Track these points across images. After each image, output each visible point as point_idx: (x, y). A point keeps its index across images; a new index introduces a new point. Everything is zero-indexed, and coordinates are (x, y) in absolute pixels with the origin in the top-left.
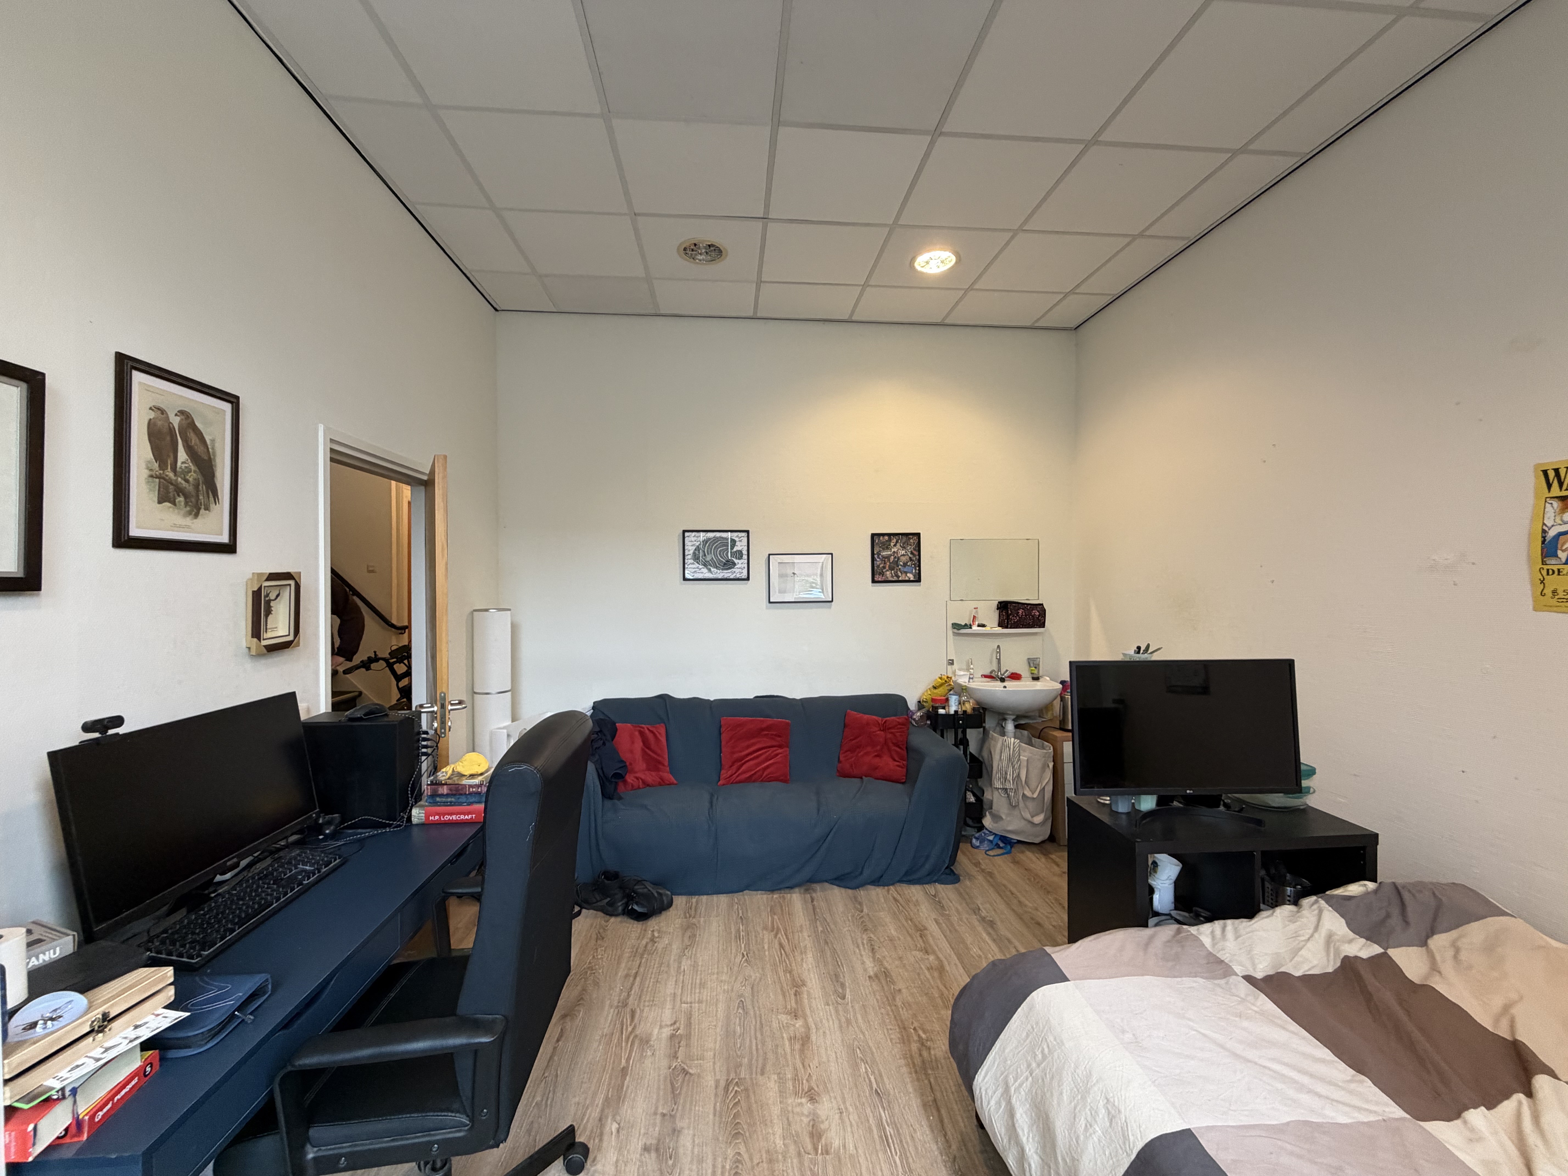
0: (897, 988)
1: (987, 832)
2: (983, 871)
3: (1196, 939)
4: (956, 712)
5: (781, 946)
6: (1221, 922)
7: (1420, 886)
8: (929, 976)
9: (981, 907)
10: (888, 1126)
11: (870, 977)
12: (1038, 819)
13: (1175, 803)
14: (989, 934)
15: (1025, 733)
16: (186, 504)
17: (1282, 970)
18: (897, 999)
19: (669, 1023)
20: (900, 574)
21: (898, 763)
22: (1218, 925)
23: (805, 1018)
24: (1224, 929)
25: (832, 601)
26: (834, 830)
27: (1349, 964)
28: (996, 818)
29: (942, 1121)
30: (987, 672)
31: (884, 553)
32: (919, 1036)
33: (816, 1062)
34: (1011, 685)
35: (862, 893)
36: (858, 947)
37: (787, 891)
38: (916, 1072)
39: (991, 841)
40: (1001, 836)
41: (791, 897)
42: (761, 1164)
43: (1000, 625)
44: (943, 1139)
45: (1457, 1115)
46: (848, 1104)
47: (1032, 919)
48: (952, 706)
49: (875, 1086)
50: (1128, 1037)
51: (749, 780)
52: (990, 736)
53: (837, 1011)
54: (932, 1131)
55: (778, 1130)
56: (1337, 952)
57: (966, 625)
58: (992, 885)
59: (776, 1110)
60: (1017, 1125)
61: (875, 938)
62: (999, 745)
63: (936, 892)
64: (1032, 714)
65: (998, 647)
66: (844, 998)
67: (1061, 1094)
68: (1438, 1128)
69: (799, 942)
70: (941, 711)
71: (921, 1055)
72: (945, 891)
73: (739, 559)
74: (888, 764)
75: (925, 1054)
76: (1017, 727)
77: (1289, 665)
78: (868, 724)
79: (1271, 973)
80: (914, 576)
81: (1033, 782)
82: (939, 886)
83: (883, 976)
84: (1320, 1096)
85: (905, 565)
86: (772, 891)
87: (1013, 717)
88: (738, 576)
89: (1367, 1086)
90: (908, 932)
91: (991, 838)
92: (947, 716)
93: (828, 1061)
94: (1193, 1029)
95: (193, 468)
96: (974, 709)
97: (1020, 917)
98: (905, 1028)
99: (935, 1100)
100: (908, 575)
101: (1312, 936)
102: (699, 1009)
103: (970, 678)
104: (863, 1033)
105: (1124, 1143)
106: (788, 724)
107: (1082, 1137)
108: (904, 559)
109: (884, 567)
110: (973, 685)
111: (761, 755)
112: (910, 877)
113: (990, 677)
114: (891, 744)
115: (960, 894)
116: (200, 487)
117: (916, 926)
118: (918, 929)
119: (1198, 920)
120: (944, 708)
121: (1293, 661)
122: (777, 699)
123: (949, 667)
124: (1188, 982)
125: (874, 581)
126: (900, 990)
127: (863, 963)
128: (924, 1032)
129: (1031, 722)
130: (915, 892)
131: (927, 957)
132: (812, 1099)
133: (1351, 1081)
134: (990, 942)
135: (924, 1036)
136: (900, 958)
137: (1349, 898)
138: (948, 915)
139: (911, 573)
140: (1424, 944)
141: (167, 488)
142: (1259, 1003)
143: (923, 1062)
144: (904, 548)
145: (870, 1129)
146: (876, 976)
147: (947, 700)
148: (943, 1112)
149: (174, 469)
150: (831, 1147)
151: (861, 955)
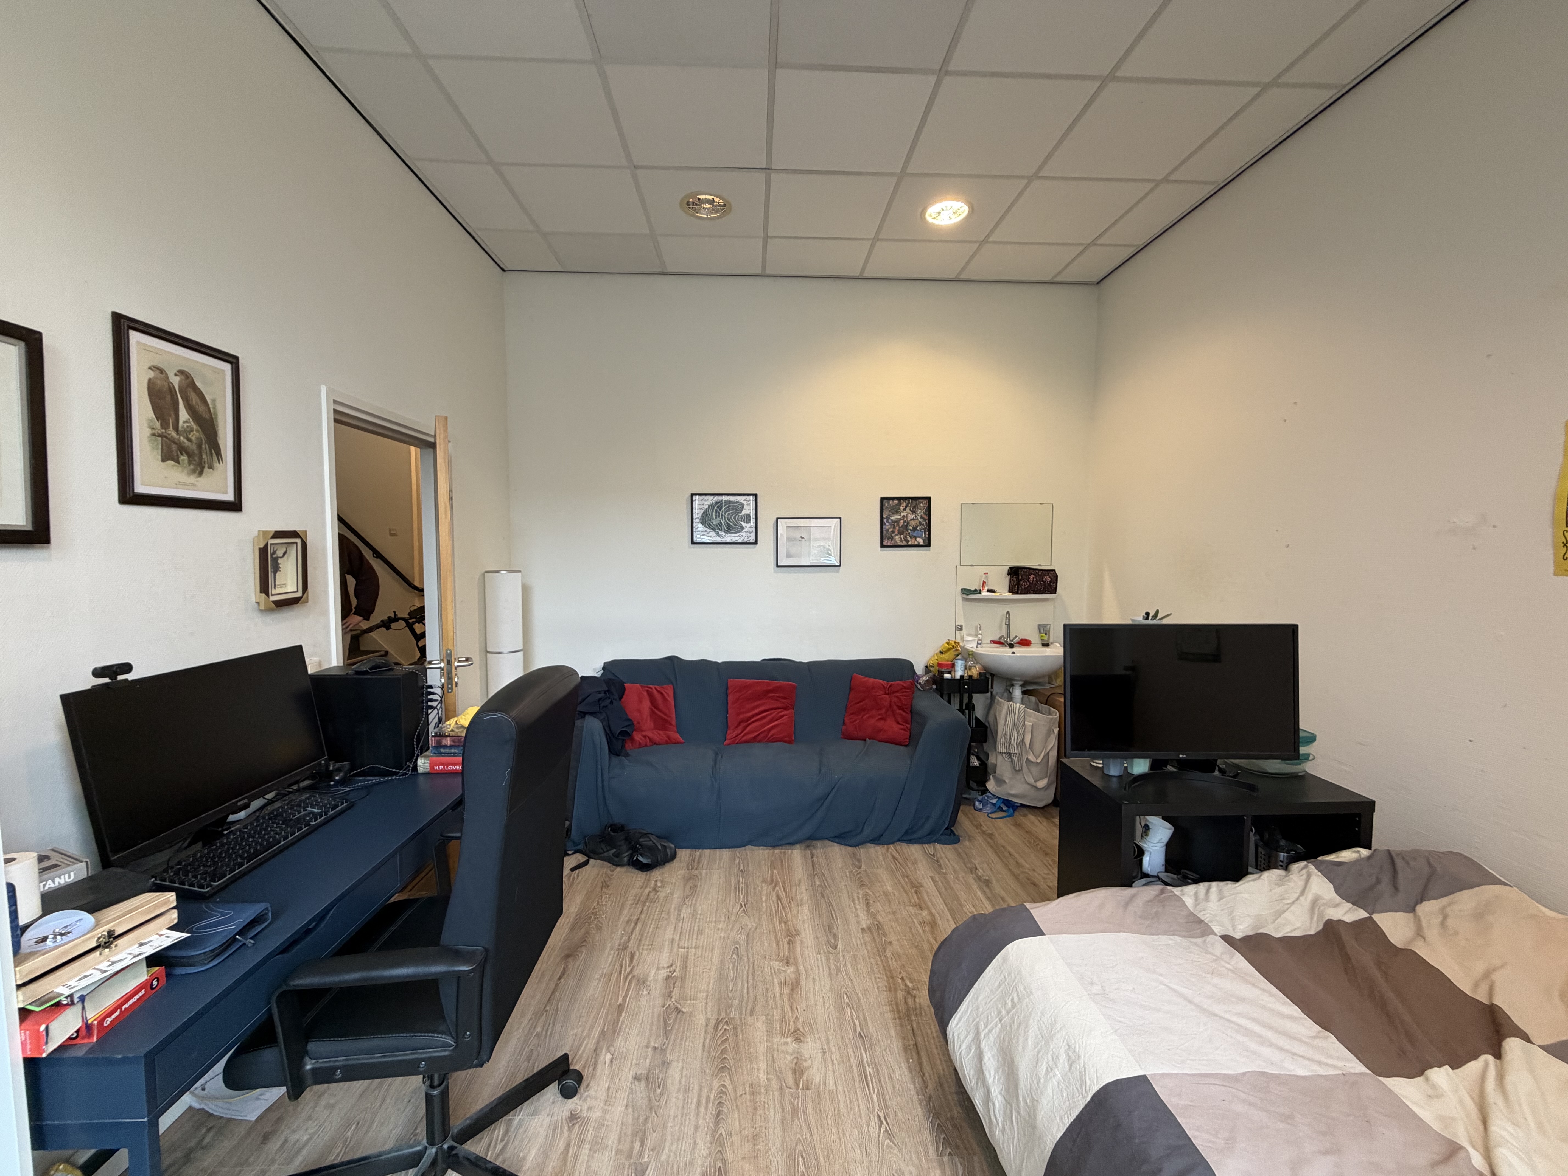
0: (888, 940)
1: (990, 795)
2: (983, 832)
3: (1179, 899)
4: (962, 677)
5: (779, 898)
6: (1206, 884)
7: (1416, 854)
8: (920, 930)
9: (978, 866)
10: (868, 1066)
11: (862, 929)
12: (1042, 784)
13: (1170, 768)
14: (984, 892)
15: (1033, 699)
16: (190, 463)
17: (1261, 931)
18: (888, 951)
19: (666, 966)
20: (909, 539)
21: (902, 727)
22: (1202, 887)
23: (796, 965)
24: (1208, 891)
25: (840, 565)
26: (836, 789)
27: (1331, 928)
28: (1000, 782)
29: (920, 1064)
30: (996, 639)
31: (894, 518)
32: (906, 985)
33: (804, 1005)
34: (1020, 651)
35: (861, 851)
36: (853, 901)
37: (788, 847)
38: (900, 1018)
39: (994, 804)
40: (1004, 799)
41: (792, 852)
42: (744, 1095)
43: (1011, 590)
44: (920, 1079)
45: (1421, 1073)
46: (831, 1044)
47: (1028, 879)
48: (958, 671)
49: (858, 1029)
50: (1096, 989)
51: (754, 740)
52: (996, 701)
53: (828, 959)
54: (911, 1072)
55: (763, 1066)
56: (1321, 915)
57: (976, 590)
58: (992, 847)
59: (762, 1048)
60: (984, 1068)
61: (871, 893)
62: (1004, 711)
63: (935, 851)
64: (1041, 680)
65: (1008, 612)
66: (836, 948)
67: (1027, 1039)
68: (1398, 1085)
69: (796, 895)
70: (947, 676)
71: (906, 1002)
72: (944, 852)
73: (747, 523)
74: (892, 727)
75: (910, 1001)
76: (1024, 693)
77: (1293, 630)
78: (873, 688)
79: (1251, 933)
80: (924, 540)
81: (1038, 746)
82: (938, 846)
83: (876, 929)
84: (1281, 1049)
85: (915, 529)
86: (774, 846)
87: (1021, 683)
88: (746, 540)
89: (1331, 1043)
90: (903, 887)
91: (994, 801)
92: (953, 680)
93: (816, 1005)
94: (1162, 983)
95: (195, 427)
96: (980, 674)
97: (1016, 877)
98: (892, 977)
99: (916, 1044)
100: (918, 539)
101: (1298, 899)
102: (695, 954)
103: (978, 644)
104: (852, 981)
105: (1081, 1087)
106: (794, 687)
107: (1042, 1080)
108: (913, 523)
109: (893, 532)
110: (981, 650)
111: (765, 717)
112: (910, 837)
113: (998, 643)
114: (895, 708)
115: (959, 855)
116: (203, 446)
117: (912, 883)
118: (913, 885)
119: (1185, 881)
120: (950, 673)
121: (1297, 626)
122: (785, 662)
123: (958, 632)
124: (1164, 939)
125: (882, 546)
126: (891, 942)
127: (857, 916)
128: (911, 981)
129: (1039, 688)
130: (915, 851)
131: (920, 912)
132: (797, 1039)
133: (1315, 1037)
134: (983, 899)
135: (910, 985)
136: (894, 913)
137: (1340, 864)
138: (945, 874)
139: (921, 537)
140: (1412, 910)
141: (169, 447)
142: (1233, 962)
143: (908, 1009)
144: (913, 512)
145: (851, 1067)
146: (869, 928)
147: (953, 665)
148: (923, 1054)
149: (176, 428)
150: (812, 1083)
151: (856, 909)
